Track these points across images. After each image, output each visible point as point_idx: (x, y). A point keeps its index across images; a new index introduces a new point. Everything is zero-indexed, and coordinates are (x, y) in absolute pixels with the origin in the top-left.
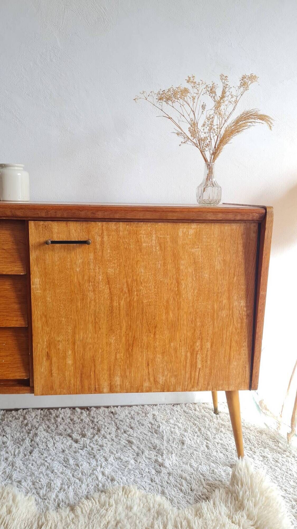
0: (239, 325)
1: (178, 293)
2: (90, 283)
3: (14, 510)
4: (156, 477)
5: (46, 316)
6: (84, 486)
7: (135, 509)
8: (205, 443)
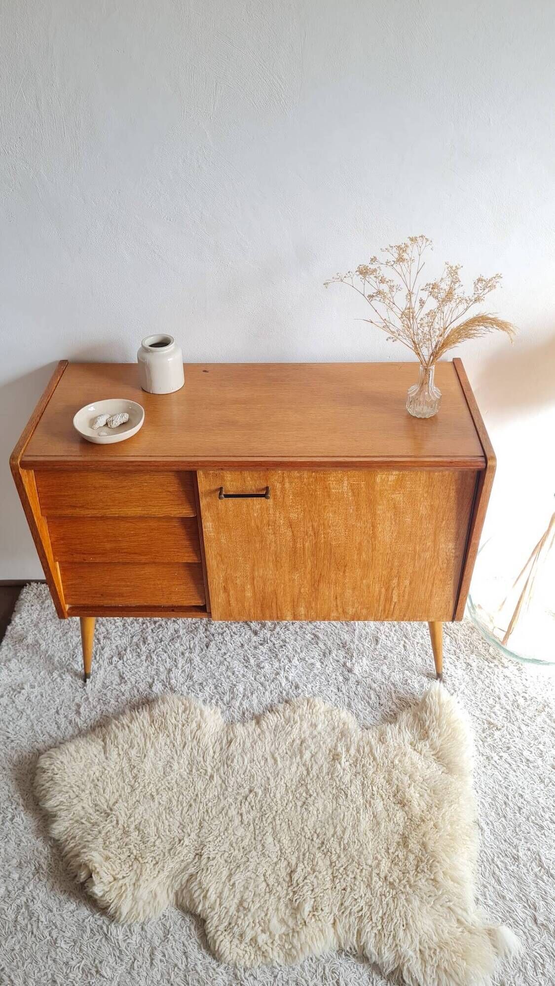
0: (445, 565)
1: (374, 536)
2: (270, 527)
3: (203, 726)
4: (343, 686)
5: (221, 556)
6: (267, 693)
7: (320, 727)
8: (402, 643)
